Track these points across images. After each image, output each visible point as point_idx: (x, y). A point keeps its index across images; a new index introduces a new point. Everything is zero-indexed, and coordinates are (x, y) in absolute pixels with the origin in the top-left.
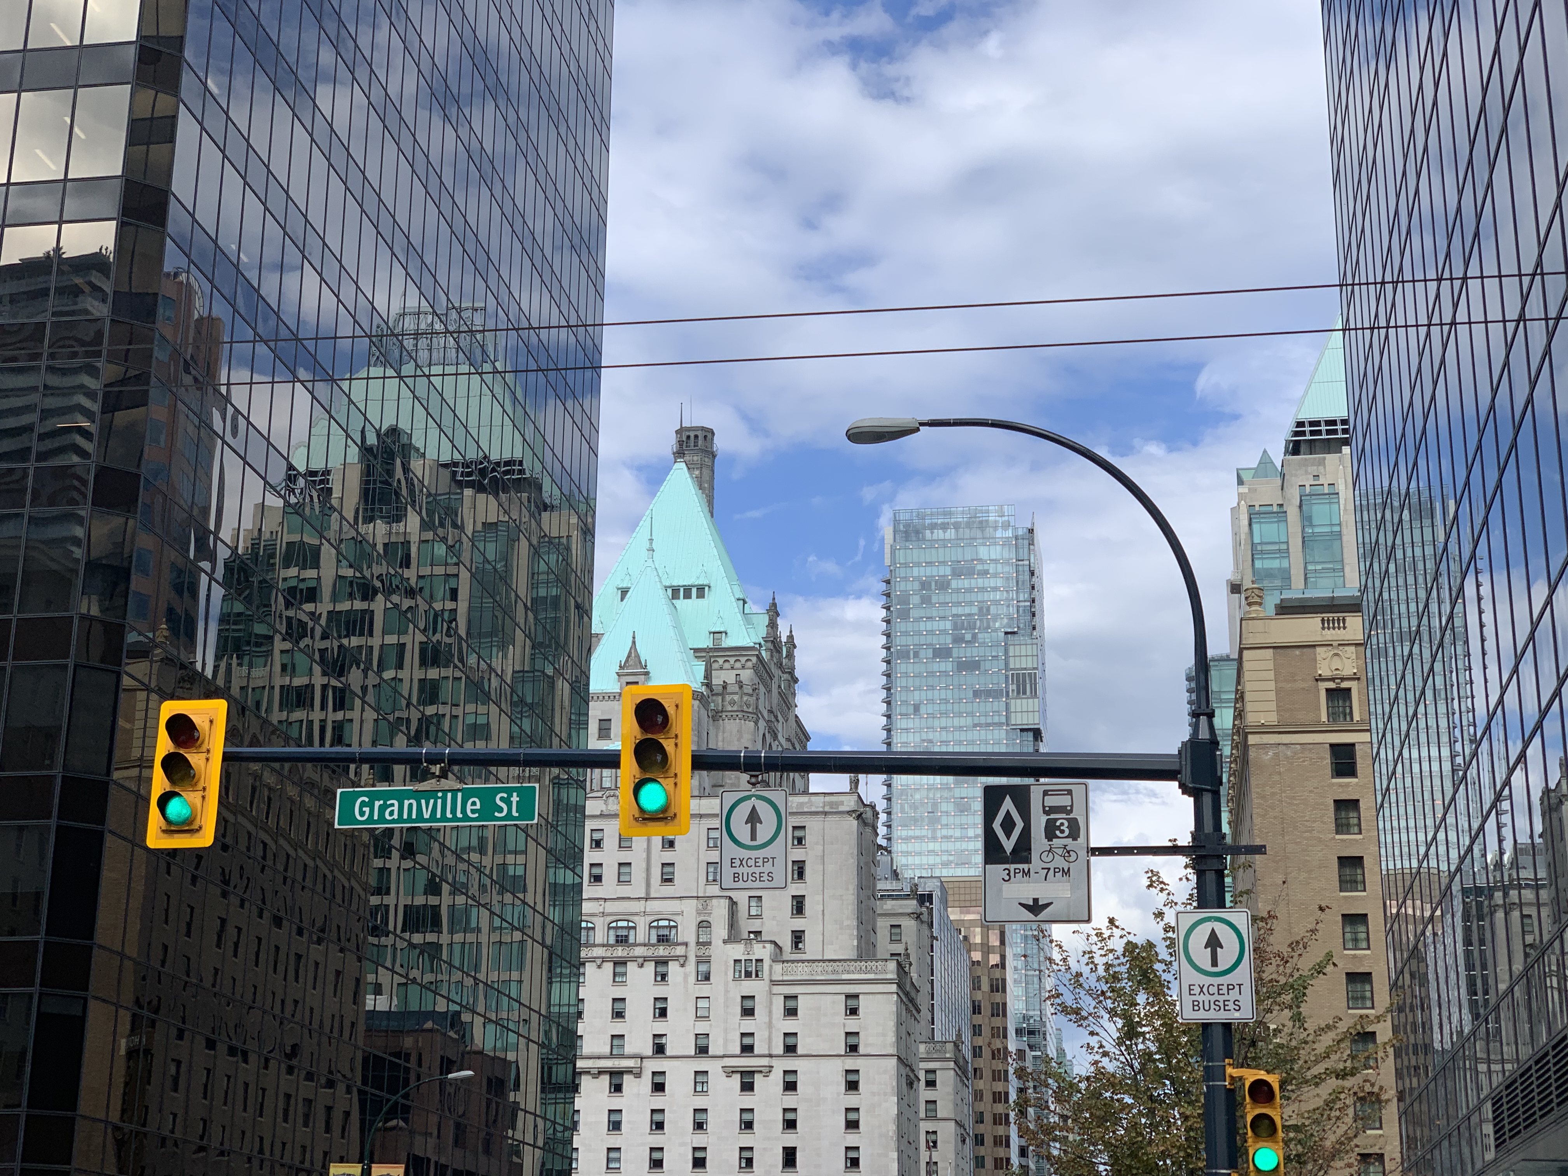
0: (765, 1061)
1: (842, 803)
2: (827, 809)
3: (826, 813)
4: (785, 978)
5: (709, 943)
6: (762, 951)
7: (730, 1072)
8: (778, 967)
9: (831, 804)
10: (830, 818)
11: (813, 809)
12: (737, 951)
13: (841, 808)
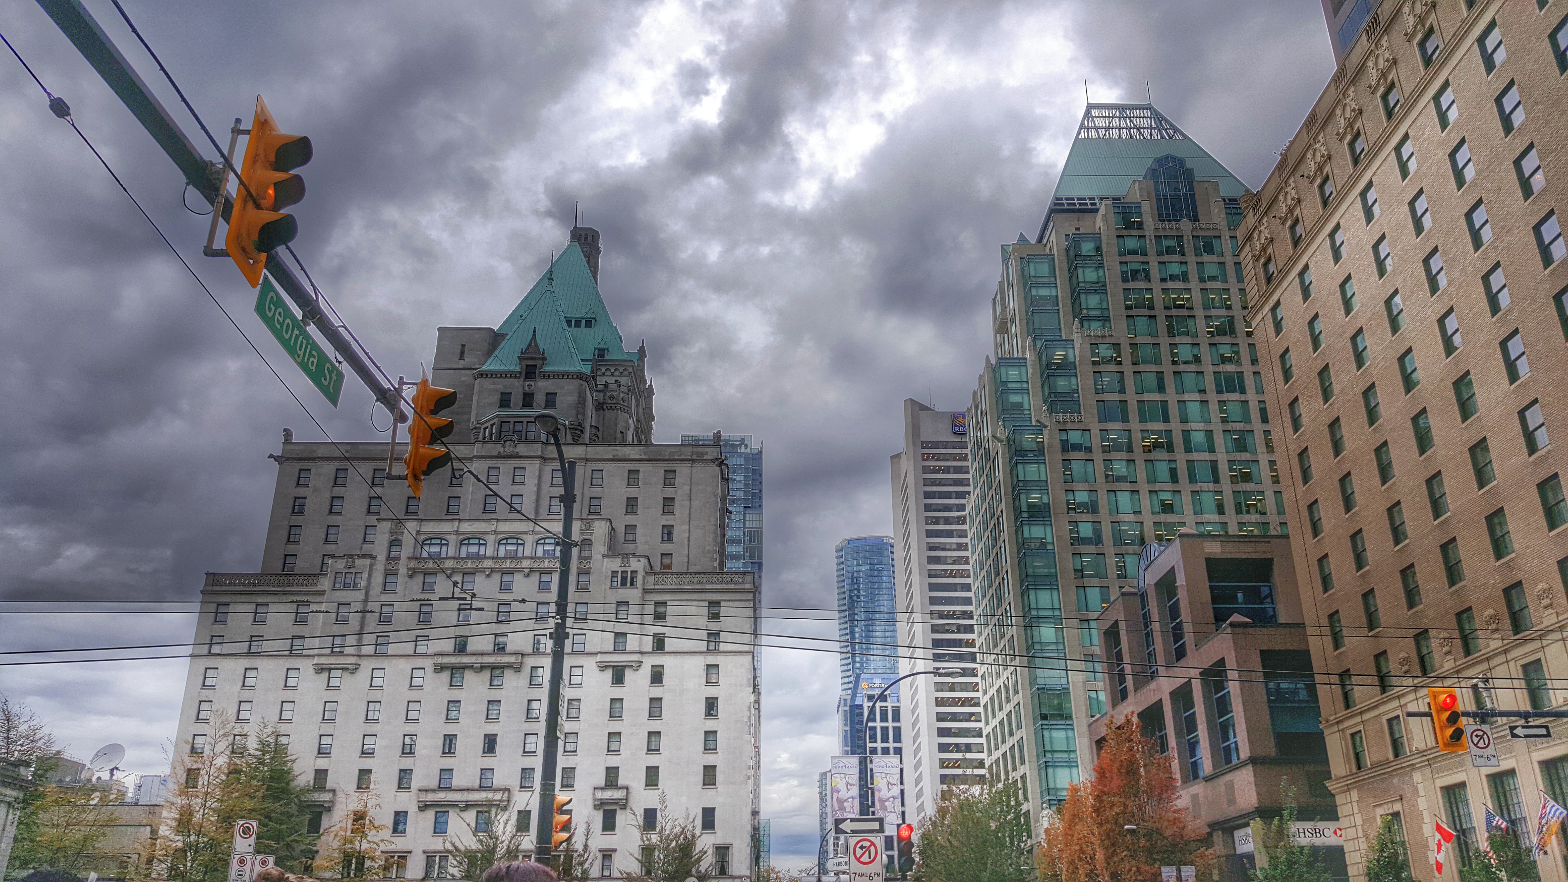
0: (635, 657)
1: (707, 453)
2: (694, 457)
3: (693, 461)
4: (657, 587)
5: (590, 558)
6: (637, 565)
7: (603, 667)
8: (651, 579)
9: (698, 454)
10: (696, 465)
11: (683, 457)
12: (615, 564)
13: (706, 457)
